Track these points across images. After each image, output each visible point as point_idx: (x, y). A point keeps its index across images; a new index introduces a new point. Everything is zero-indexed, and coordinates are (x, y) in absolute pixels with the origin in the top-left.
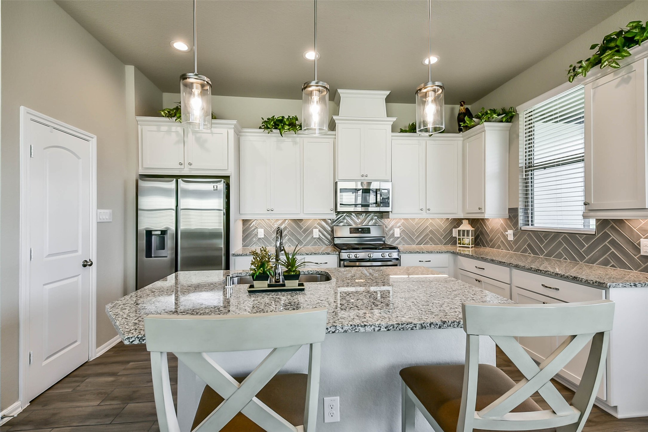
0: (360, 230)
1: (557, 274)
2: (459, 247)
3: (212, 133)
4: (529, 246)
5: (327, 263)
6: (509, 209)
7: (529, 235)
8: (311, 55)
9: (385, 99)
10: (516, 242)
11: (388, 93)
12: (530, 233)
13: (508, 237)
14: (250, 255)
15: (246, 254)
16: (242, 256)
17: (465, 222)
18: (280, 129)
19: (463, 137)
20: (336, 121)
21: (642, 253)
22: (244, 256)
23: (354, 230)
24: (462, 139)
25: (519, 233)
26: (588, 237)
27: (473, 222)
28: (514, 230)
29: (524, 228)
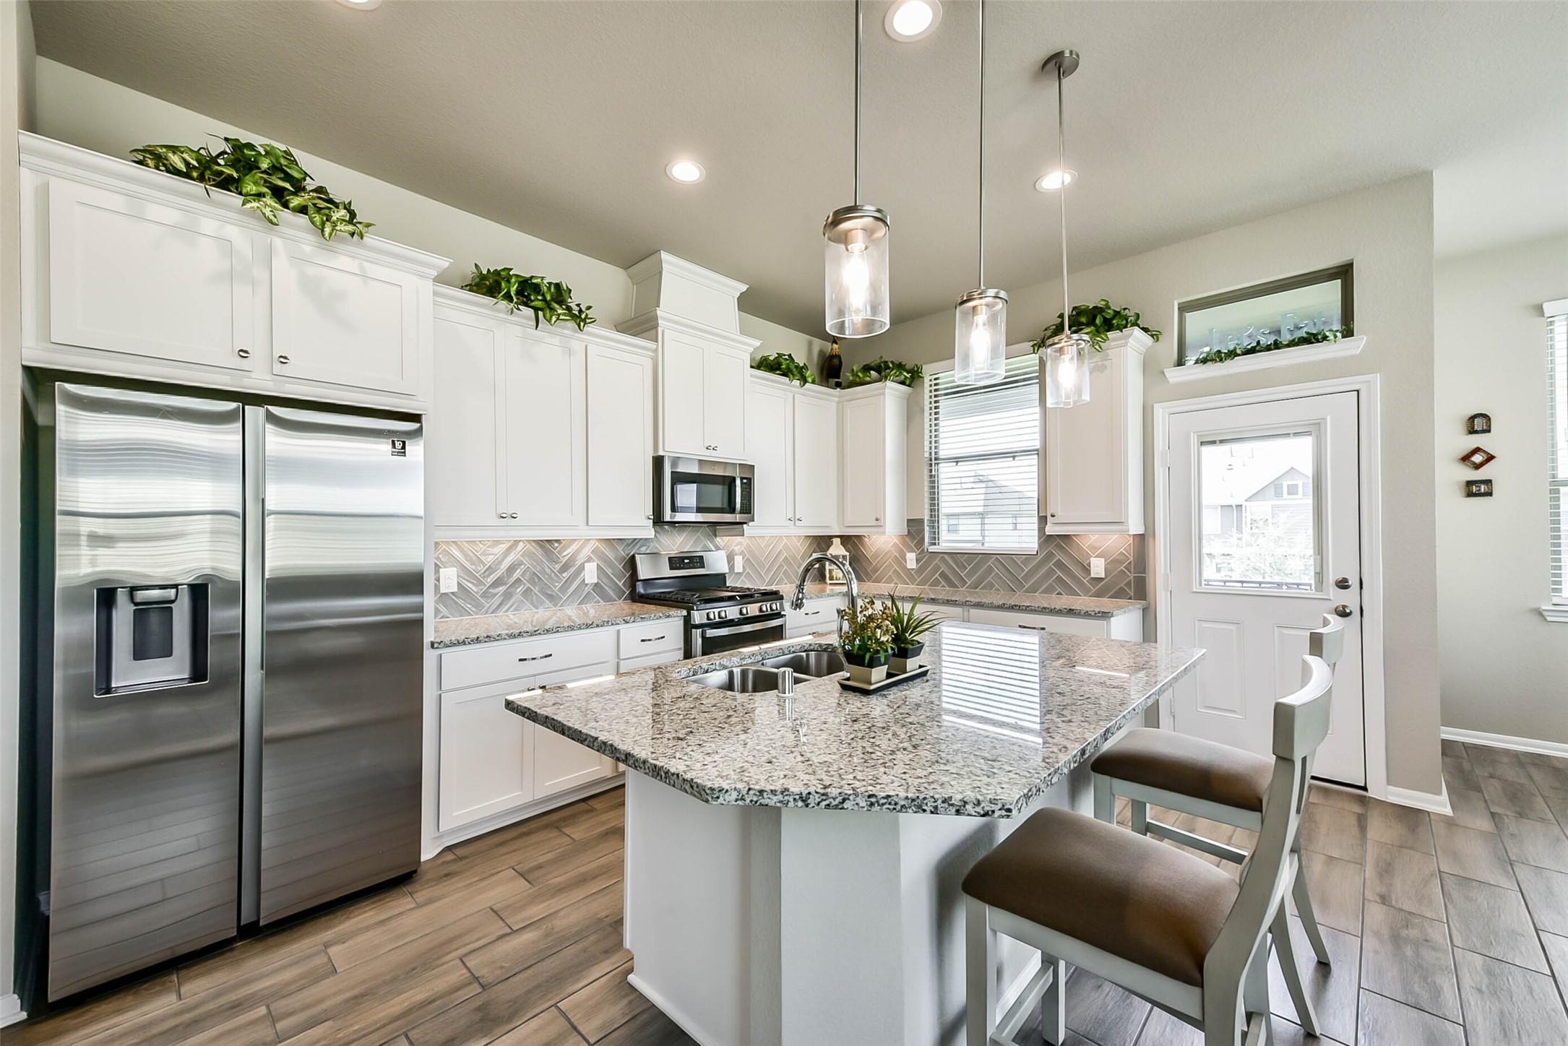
0: (686, 561)
1: (1045, 608)
2: (830, 584)
3: (364, 276)
4: (943, 575)
5: (663, 637)
6: (908, 520)
7: (943, 560)
8: (686, 171)
9: (738, 299)
10: (920, 570)
11: (744, 288)
12: (946, 556)
13: (906, 562)
14: (486, 640)
15: (476, 636)
16: (465, 644)
17: (837, 541)
18: (536, 309)
19: (839, 397)
20: (659, 321)
21: (1093, 575)
22: (470, 643)
23: (675, 562)
24: (837, 399)
25: (926, 559)
26: (1028, 558)
27: (845, 540)
28: (918, 552)
29: (932, 549)
